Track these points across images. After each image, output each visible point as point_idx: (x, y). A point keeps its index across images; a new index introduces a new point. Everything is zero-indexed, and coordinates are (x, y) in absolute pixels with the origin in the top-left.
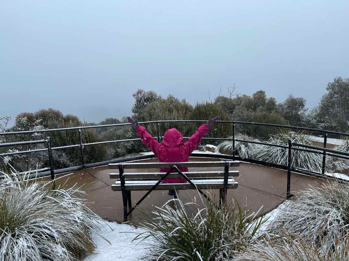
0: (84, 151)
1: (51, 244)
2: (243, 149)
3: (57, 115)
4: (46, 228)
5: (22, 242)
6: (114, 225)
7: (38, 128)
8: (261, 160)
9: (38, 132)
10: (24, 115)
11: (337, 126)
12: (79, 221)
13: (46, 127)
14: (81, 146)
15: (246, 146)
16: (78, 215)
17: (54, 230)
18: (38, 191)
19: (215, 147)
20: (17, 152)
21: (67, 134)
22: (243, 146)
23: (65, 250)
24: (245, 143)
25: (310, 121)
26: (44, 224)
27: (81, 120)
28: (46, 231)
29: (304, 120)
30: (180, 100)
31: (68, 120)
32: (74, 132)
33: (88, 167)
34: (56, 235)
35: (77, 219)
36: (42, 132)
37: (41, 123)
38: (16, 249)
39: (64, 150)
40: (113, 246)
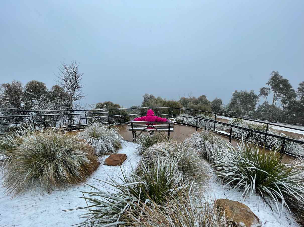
0: (121, 118)
1: (108, 143)
2: (185, 120)
3: (112, 104)
4: (106, 138)
5: (100, 141)
6: (129, 142)
7: (105, 108)
8: (192, 125)
9: (104, 110)
10: (99, 104)
11: (237, 113)
12: (117, 138)
13: (107, 108)
14: (120, 116)
15: (187, 119)
16: (117, 136)
17: (109, 139)
18: (104, 128)
19: (174, 119)
20: (97, 117)
21: (115, 112)
22: (185, 119)
23: (112, 145)
24: (186, 117)
25: (224, 110)
26: (106, 137)
27: (121, 106)
28: (107, 139)
29: (222, 109)
30: (163, 99)
31: (116, 106)
32: (118, 110)
33: (122, 124)
34: (110, 141)
35: (116, 138)
36: (106, 110)
37: (106, 107)
38: (98, 143)
39: (114, 117)
40: (127, 147)
